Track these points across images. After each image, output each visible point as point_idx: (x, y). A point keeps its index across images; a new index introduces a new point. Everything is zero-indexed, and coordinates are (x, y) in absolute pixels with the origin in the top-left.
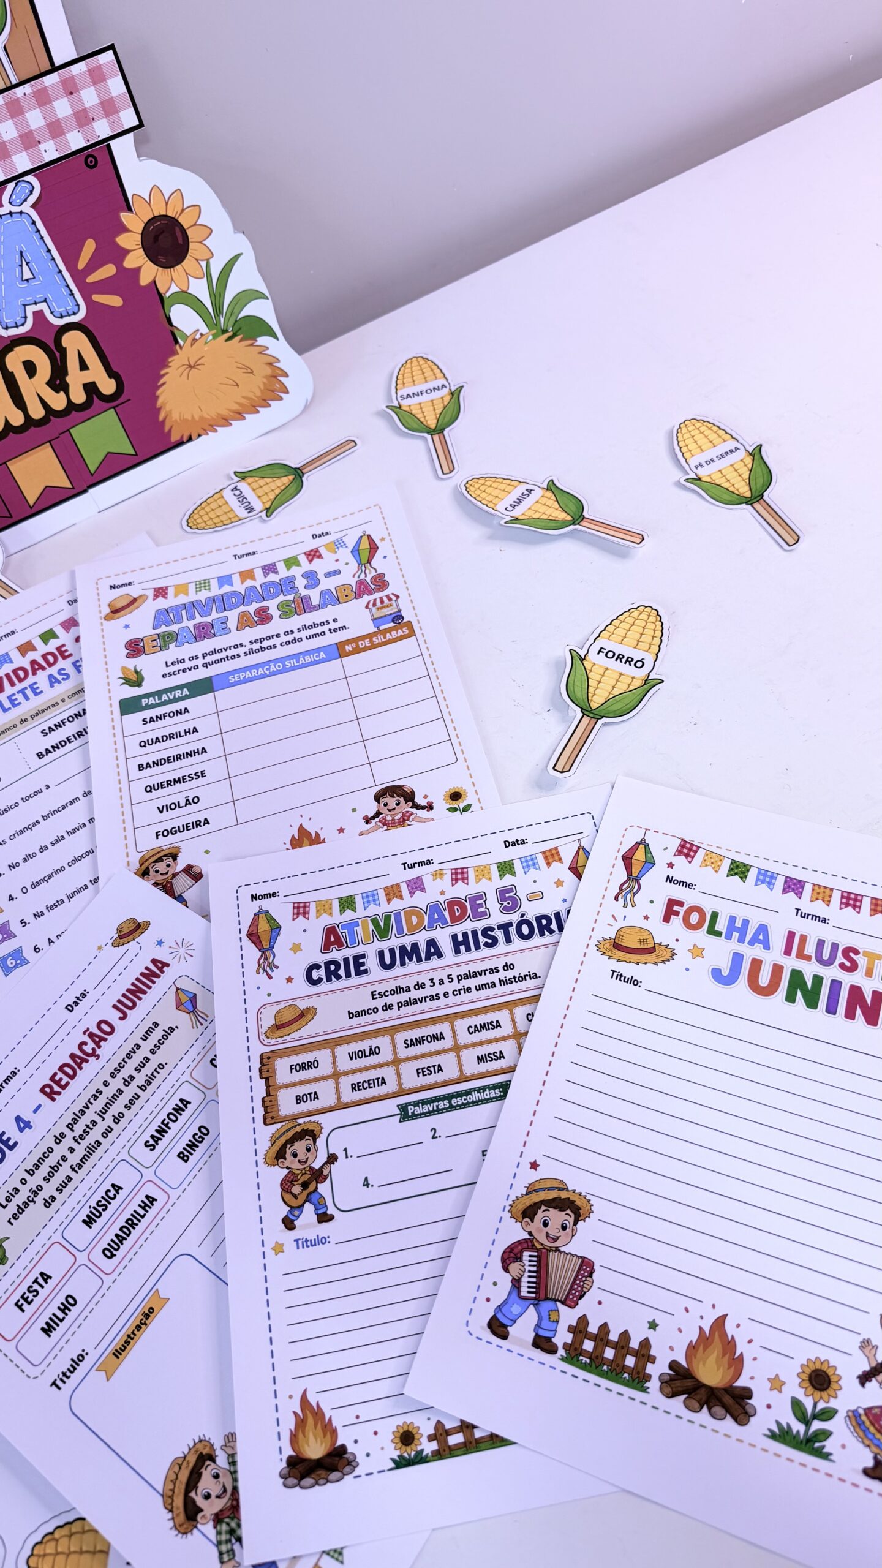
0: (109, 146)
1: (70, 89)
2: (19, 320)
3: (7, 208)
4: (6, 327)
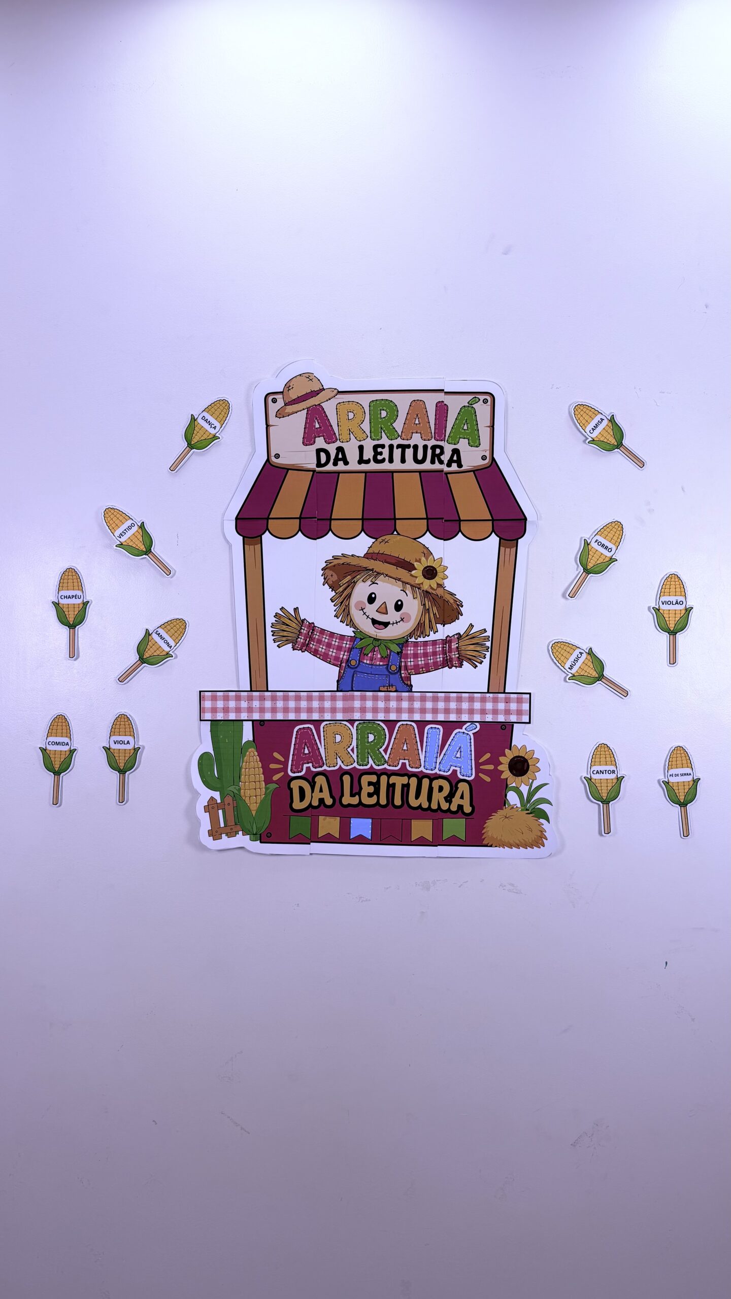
0: (513, 725)
1: (507, 701)
2: (446, 770)
3: (463, 730)
4: (440, 771)
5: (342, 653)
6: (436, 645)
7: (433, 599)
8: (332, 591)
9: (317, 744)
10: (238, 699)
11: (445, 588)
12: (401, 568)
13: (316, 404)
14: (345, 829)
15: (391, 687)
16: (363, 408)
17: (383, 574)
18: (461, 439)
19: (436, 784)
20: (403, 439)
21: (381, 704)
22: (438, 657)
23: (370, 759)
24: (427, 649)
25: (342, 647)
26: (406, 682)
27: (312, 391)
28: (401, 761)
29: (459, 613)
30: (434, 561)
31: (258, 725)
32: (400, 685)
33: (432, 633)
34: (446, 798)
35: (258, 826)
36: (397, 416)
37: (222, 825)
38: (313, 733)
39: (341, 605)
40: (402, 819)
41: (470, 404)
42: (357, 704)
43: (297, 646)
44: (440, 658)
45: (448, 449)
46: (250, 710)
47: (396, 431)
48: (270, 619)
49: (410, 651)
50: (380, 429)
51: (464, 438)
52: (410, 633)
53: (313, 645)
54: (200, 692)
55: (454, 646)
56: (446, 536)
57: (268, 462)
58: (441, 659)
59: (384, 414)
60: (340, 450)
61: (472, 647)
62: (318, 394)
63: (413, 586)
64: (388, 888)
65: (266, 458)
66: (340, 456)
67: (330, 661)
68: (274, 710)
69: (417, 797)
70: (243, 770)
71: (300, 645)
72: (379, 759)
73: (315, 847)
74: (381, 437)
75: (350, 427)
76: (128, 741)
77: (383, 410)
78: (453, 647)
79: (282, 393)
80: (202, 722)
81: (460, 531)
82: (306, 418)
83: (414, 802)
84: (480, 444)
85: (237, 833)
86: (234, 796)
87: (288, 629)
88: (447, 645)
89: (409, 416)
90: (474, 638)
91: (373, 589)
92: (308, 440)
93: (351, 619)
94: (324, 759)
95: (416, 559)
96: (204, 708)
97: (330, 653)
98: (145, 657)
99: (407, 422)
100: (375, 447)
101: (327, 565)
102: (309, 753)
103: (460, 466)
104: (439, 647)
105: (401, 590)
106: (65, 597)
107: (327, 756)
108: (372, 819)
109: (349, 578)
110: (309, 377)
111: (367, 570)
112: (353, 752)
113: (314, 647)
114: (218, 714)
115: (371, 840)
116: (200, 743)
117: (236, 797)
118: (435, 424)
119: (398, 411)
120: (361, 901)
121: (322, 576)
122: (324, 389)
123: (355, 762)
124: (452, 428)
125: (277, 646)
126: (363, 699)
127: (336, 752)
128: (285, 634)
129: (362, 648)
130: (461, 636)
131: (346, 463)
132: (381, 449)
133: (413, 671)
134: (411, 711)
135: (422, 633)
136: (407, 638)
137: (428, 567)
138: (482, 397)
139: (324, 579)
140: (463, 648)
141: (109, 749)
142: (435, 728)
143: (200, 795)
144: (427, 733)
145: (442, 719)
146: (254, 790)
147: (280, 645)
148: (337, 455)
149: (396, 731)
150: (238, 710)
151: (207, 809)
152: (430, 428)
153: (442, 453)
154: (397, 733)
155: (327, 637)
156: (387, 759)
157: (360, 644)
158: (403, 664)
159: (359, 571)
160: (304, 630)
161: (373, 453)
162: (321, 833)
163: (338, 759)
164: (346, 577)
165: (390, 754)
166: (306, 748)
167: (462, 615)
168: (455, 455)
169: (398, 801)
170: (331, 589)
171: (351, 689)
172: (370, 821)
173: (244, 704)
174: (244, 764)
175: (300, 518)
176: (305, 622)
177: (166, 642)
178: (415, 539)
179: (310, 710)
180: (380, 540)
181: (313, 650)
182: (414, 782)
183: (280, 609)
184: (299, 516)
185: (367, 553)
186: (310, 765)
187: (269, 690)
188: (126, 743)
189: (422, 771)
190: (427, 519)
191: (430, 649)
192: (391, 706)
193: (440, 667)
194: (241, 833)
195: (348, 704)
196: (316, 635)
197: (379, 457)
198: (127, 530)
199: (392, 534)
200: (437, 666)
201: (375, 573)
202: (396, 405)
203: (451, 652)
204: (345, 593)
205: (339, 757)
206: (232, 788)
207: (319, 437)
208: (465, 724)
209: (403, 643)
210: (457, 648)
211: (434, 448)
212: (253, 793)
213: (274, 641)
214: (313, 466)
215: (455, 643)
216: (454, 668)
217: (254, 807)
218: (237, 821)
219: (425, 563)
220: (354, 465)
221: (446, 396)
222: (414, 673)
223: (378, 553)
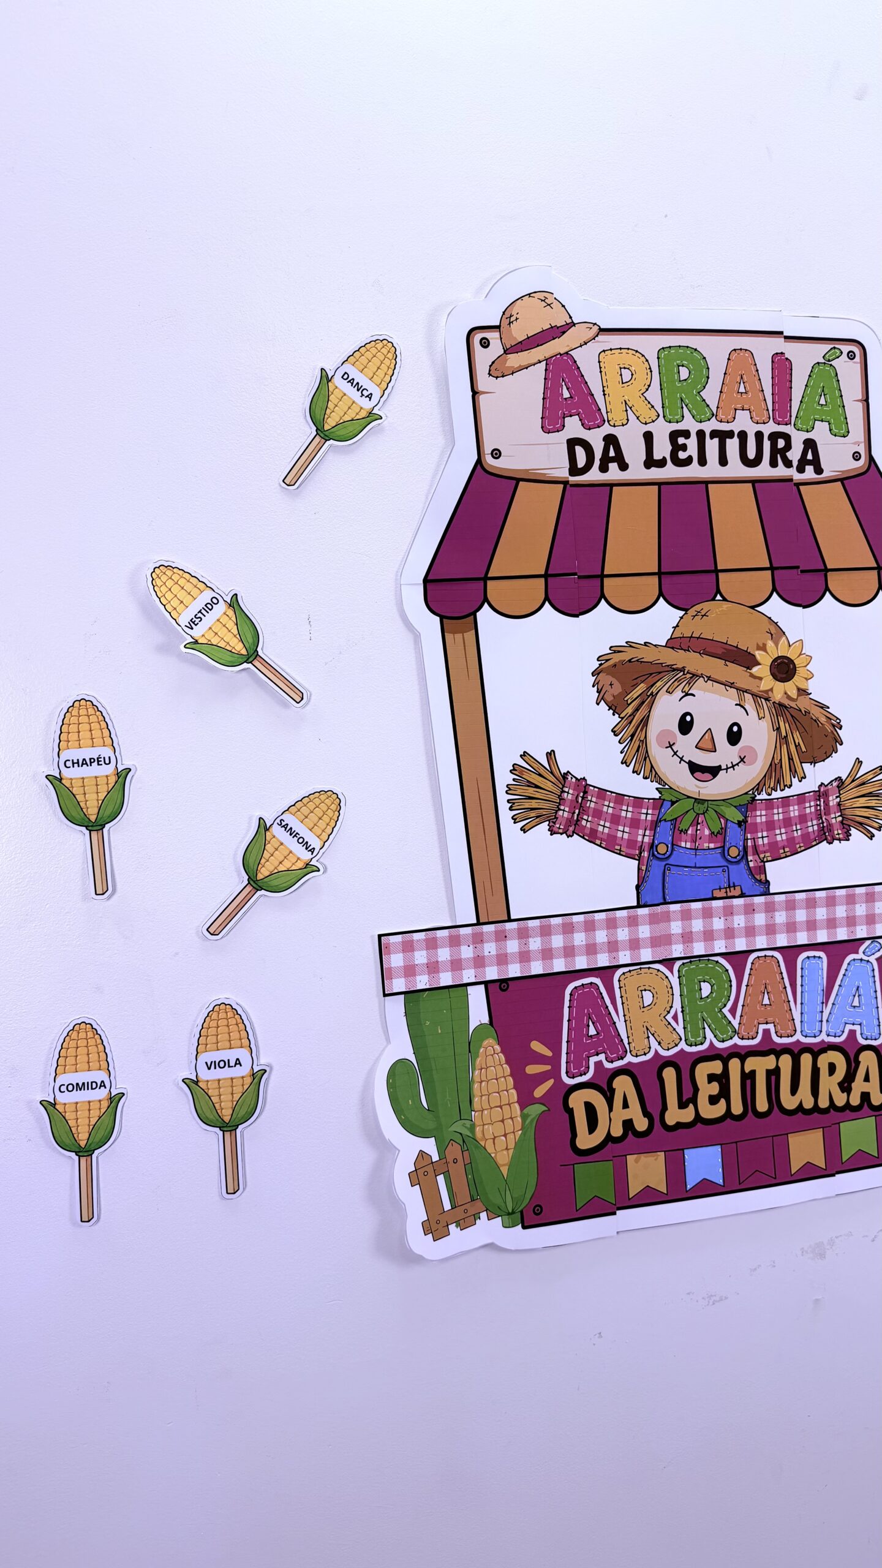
2: (839, 1032)
3: (861, 955)
4: (828, 1035)
5: (641, 832)
6: (805, 802)
7: (792, 716)
8: (614, 715)
9: (610, 1014)
10: (455, 942)
11: (811, 696)
12: (733, 662)
13: (562, 353)
14: (676, 1170)
15: (732, 889)
16: (647, 361)
17: (702, 676)
18: (816, 422)
19: (823, 1061)
20: (721, 422)
21: (718, 924)
22: (810, 824)
23: (707, 1029)
24: (788, 812)
25: (639, 820)
26: (758, 877)
27: (552, 327)
28: (762, 1027)
29: (836, 741)
30: (790, 646)
31: (496, 989)
32: (748, 883)
33: (795, 781)
34: (840, 1085)
35: (514, 1196)
36: (708, 378)
37: (447, 1206)
38: (601, 994)
39: (631, 740)
40: (773, 1136)
41: (827, 361)
42: (676, 927)
43: (558, 826)
44: (813, 827)
45: (798, 440)
46: (479, 962)
47: (708, 406)
48: (502, 777)
49: (760, 817)
50: (679, 401)
51: (822, 421)
52: (758, 784)
53: (587, 821)
54: (380, 936)
55: (833, 801)
56: (805, 600)
57: (479, 466)
58: (816, 828)
59: (684, 373)
60: (611, 440)
61: (862, 801)
62: (564, 333)
63: (756, 696)
64: (755, 1269)
65: (476, 457)
66: (612, 453)
67: (620, 850)
68: (525, 957)
69: (794, 1090)
70: (476, 1086)
71: (564, 822)
72: (723, 1028)
73: (626, 1218)
74: (683, 417)
75: (626, 398)
76: (238, 1059)
77: (683, 366)
78: (831, 804)
79: (498, 327)
80: (386, 998)
81: (827, 589)
82: (545, 379)
83: (789, 1102)
84: (848, 432)
85: (476, 1217)
86: (464, 1141)
87: (537, 795)
88: (822, 800)
89: (728, 377)
90: (864, 784)
91: (688, 705)
92: (551, 422)
93: (652, 767)
94: (626, 1041)
95: (757, 644)
96: (390, 969)
97: (620, 834)
98: (260, 877)
99: (725, 390)
100: (674, 436)
101: (601, 665)
102: (598, 1033)
103: (819, 470)
104: (810, 807)
105: (736, 705)
106: (73, 763)
107: (630, 1035)
108: (721, 1145)
109: (642, 687)
110: (545, 298)
111: (674, 670)
112: (677, 1022)
113: (588, 825)
114: (418, 978)
115: (724, 1186)
116: (385, 1043)
117: (468, 1143)
118: (773, 394)
119: (708, 368)
120: (711, 1303)
121: (593, 686)
122: (574, 325)
123: (681, 1039)
124: (801, 402)
125: (521, 829)
126: (686, 916)
127: (645, 1024)
128: (534, 804)
129: (676, 819)
130: (843, 783)
131: (624, 467)
132: (683, 438)
133: (768, 854)
134: (771, 929)
135: (779, 782)
136: (753, 793)
137: (779, 658)
138: (846, 348)
139: (597, 692)
140: (848, 804)
141: (196, 1083)
142: (814, 957)
143: (399, 1151)
144: (802, 969)
145: (825, 940)
146: (501, 1123)
147: (526, 828)
148: (606, 450)
149: (747, 971)
150: (456, 965)
151: (415, 1178)
152: (765, 400)
153: (788, 446)
154: (750, 974)
155: (612, 805)
156: (737, 1027)
157: (670, 812)
158: (750, 843)
159: (660, 673)
160: (568, 793)
161: (671, 448)
162: (634, 1189)
163: (651, 1037)
164: (636, 685)
165: (741, 1016)
166: (591, 1023)
167: (841, 744)
168: (810, 450)
169: (762, 1105)
170: (611, 711)
171: (662, 901)
172: (718, 1149)
173: (467, 952)
174: (477, 1072)
175: (546, 576)
176: (569, 777)
177: (301, 840)
178: (753, 607)
179: (591, 949)
180: (692, 612)
181: (587, 831)
182: (786, 1061)
183: (521, 756)
184: (543, 573)
185: (671, 638)
186: (602, 1057)
187: (513, 917)
188: (232, 1063)
189: (798, 1041)
190: (772, 568)
191: (794, 811)
192: (736, 926)
193: (814, 843)
194: (483, 1215)
195: (661, 928)
196: (591, 801)
197: (682, 455)
198: (203, 611)
199: (714, 599)
200: (809, 843)
201: (689, 676)
202: (705, 358)
203: (830, 814)
204: (639, 716)
205: (653, 1035)
206: (458, 1127)
207: (571, 416)
208: (864, 943)
209: (747, 803)
210: (839, 804)
211: (773, 437)
212: (499, 1129)
213: (515, 820)
214: (563, 473)
215: (835, 798)
216: (836, 842)
217: (503, 1159)
218: (474, 1192)
219: (775, 651)
220: (637, 471)
221: (786, 343)
222: (769, 859)
223: (691, 637)
